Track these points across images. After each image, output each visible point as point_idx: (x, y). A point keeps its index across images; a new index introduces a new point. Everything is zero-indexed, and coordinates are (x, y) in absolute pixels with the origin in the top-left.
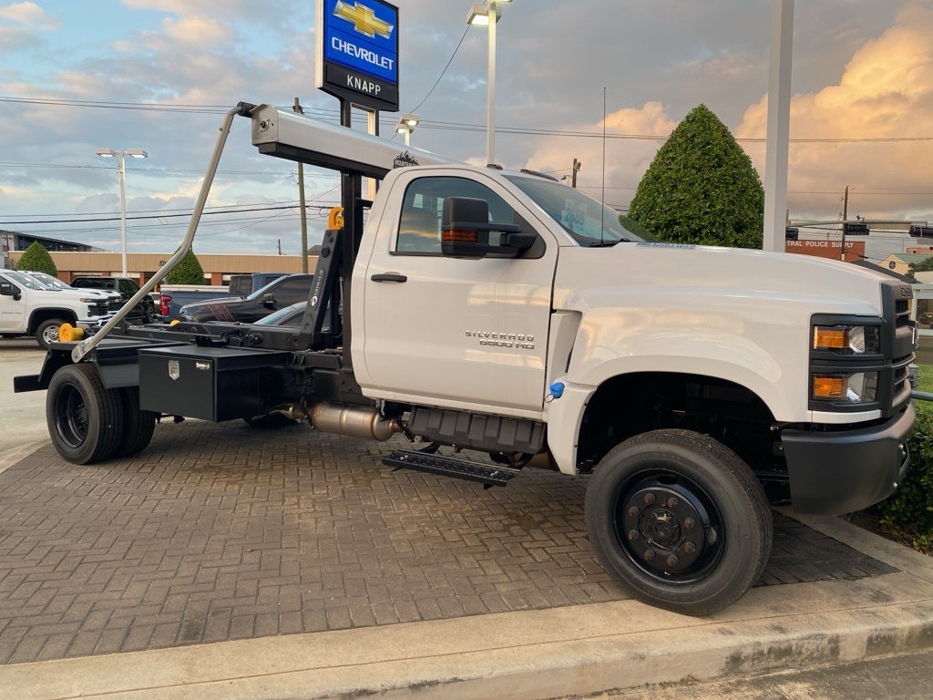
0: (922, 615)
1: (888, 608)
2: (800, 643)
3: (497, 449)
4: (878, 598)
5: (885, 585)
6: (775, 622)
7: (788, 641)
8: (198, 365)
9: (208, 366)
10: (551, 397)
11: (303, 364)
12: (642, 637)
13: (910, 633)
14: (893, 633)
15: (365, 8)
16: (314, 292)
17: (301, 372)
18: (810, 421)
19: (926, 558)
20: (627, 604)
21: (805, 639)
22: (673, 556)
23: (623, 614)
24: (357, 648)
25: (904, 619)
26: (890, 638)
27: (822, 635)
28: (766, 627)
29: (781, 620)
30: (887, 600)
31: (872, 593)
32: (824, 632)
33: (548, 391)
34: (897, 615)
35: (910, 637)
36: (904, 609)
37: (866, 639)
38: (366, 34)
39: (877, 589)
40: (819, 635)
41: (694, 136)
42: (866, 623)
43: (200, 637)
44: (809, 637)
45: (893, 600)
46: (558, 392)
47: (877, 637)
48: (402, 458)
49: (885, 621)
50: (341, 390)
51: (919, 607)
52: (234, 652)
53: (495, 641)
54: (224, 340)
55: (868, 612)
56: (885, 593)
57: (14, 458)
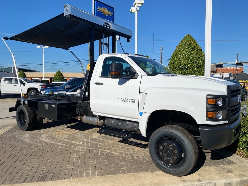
0: (241, 177)
1: (231, 175)
2: (205, 185)
3: (127, 129)
4: (229, 172)
5: (232, 168)
6: (199, 178)
7: (201, 184)
8: (52, 106)
9: (55, 106)
10: (140, 116)
11: (80, 105)
12: (161, 182)
13: (237, 182)
14: (232, 182)
15: (105, 8)
16: (83, 86)
17: (79, 107)
18: (206, 124)
19: (245, 160)
20: (159, 172)
21: (206, 183)
22: (171, 160)
23: (157, 175)
24: (84, 184)
25: (235, 178)
26: (231, 183)
27: (211, 182)
28: (196, 180)
29: (200, 178)
30: (232, 172)
31: (227, 170)
32: (212, 181)
33: (139, 114)
34: (233, 177)
35: (237, 183)
36: (236, 175)
37: (224, 183)
38: (106, 15)
39: (229, 169)
40: (210, 182)
41: (186, 42)
42: (224, 179)
43: (44, 180)
44: (208, 183)
45: (233, 172)
46: (141, 114)
47: (227, 183)
48: (102, 131)
49: (230, 178)
50: (89, 112)
51: (240, 174)
52: (52, 184)
53: (121, 182)
54: (61, 98)
55: (225, 176)
56: (231, 170)
57: (8, 129)
